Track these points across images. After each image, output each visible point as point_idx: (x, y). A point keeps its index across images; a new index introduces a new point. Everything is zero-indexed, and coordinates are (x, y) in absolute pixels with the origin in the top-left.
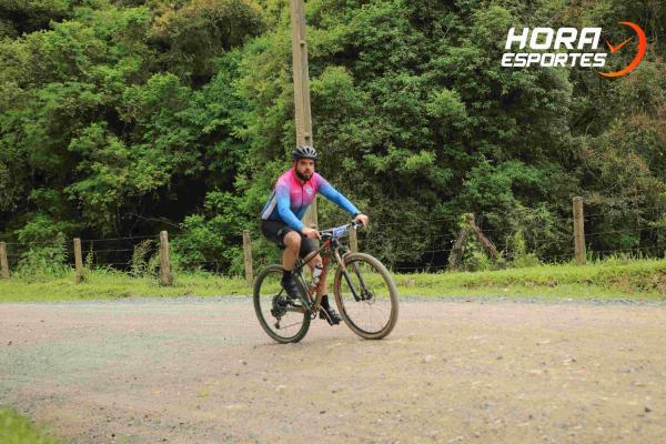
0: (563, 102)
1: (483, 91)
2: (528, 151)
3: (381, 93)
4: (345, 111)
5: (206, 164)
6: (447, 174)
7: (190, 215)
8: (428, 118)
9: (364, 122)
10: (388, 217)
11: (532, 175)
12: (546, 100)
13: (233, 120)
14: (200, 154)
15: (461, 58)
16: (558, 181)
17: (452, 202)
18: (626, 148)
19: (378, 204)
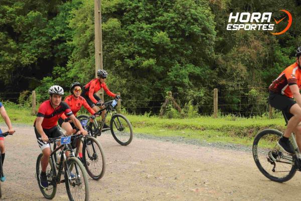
0: (212, 40)
1: (178, 34)
2: (196, 60)
3: (133, 32)
4: (117, 39)
5: (54, 54)
6: (161, 68)
7: (46, 77)
8: (154, 44)
9: (125, 44)
10: (134, 86)
11: (197, 71)
12: (205, 38)
13: (66, 35)
14: (51, 49)
15: (169, 19)
16: (208, 74)
17: (163, 81)
18: (237, 61)
19: (130, 81)
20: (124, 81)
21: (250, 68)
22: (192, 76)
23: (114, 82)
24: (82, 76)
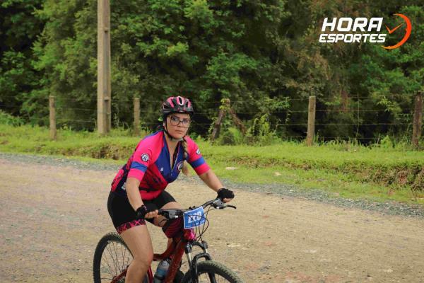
0: (277, 15)
1: (225, 3)
4: (123, 8)
6: (196, 59)
8: (184, 18)
9: (137, 18)
10: (150, 87)
11: (253, 64)
12: (266, 12)
16: (268, 70)
17: (197, 80)
18: (316, 50)
19: (144, 78)
20: (135, 80)
21: (333, 62)
22: (244, 73)
23: (120, 80)
24: (63, 68)
